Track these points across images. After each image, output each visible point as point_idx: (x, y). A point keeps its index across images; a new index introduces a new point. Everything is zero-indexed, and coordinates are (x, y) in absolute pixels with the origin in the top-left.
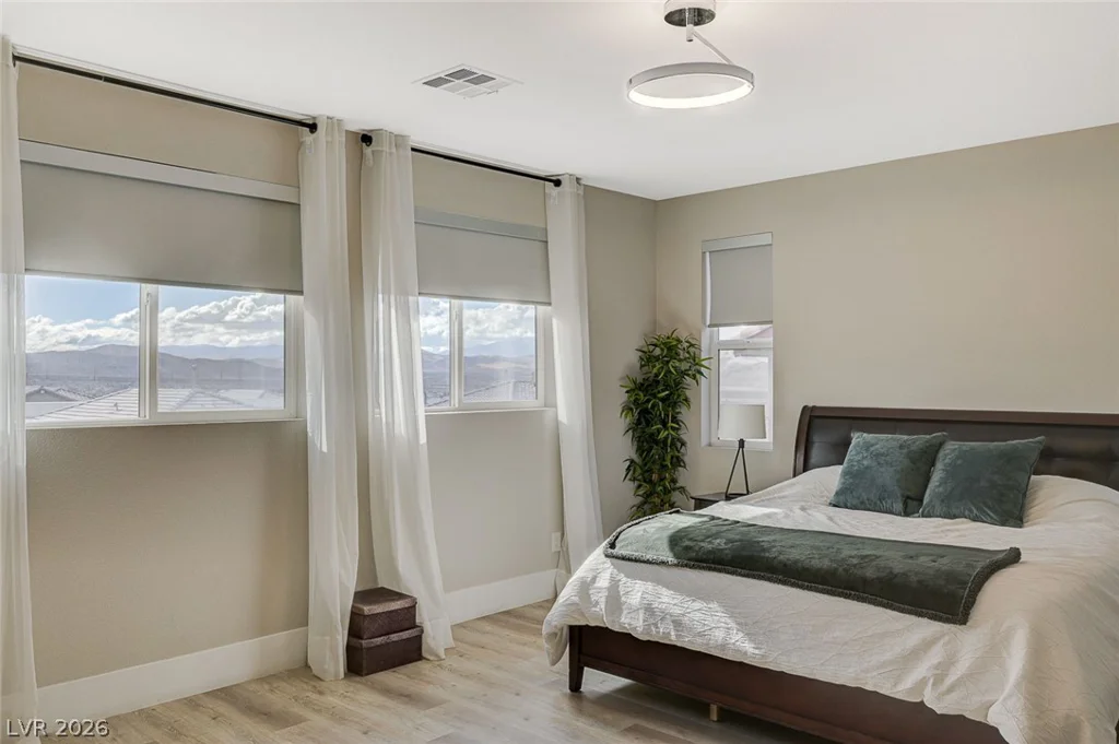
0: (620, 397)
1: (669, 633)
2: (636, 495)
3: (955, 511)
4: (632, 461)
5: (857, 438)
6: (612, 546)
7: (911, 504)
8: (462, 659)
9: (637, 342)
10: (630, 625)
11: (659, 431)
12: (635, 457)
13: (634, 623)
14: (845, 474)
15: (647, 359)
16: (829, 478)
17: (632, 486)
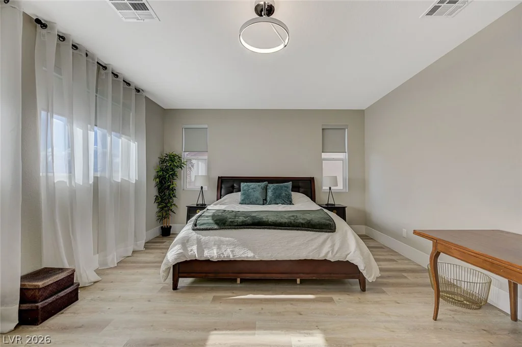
0: (153, 173)
1: (229, 256)
2: (158, 208)
3: (278, 202)
4: (157, 196)
5: (243, 185)
6: (196, 225)
7: (265, 202)
8: (103, 291)
9: (158, 155)
10: (210, 256)
11: (170, 185)
12: (158, 195)
13: (212, 255)
14: (243, 194)
15: (163, 161)
16: (237, 196)
17: (156, 205)
